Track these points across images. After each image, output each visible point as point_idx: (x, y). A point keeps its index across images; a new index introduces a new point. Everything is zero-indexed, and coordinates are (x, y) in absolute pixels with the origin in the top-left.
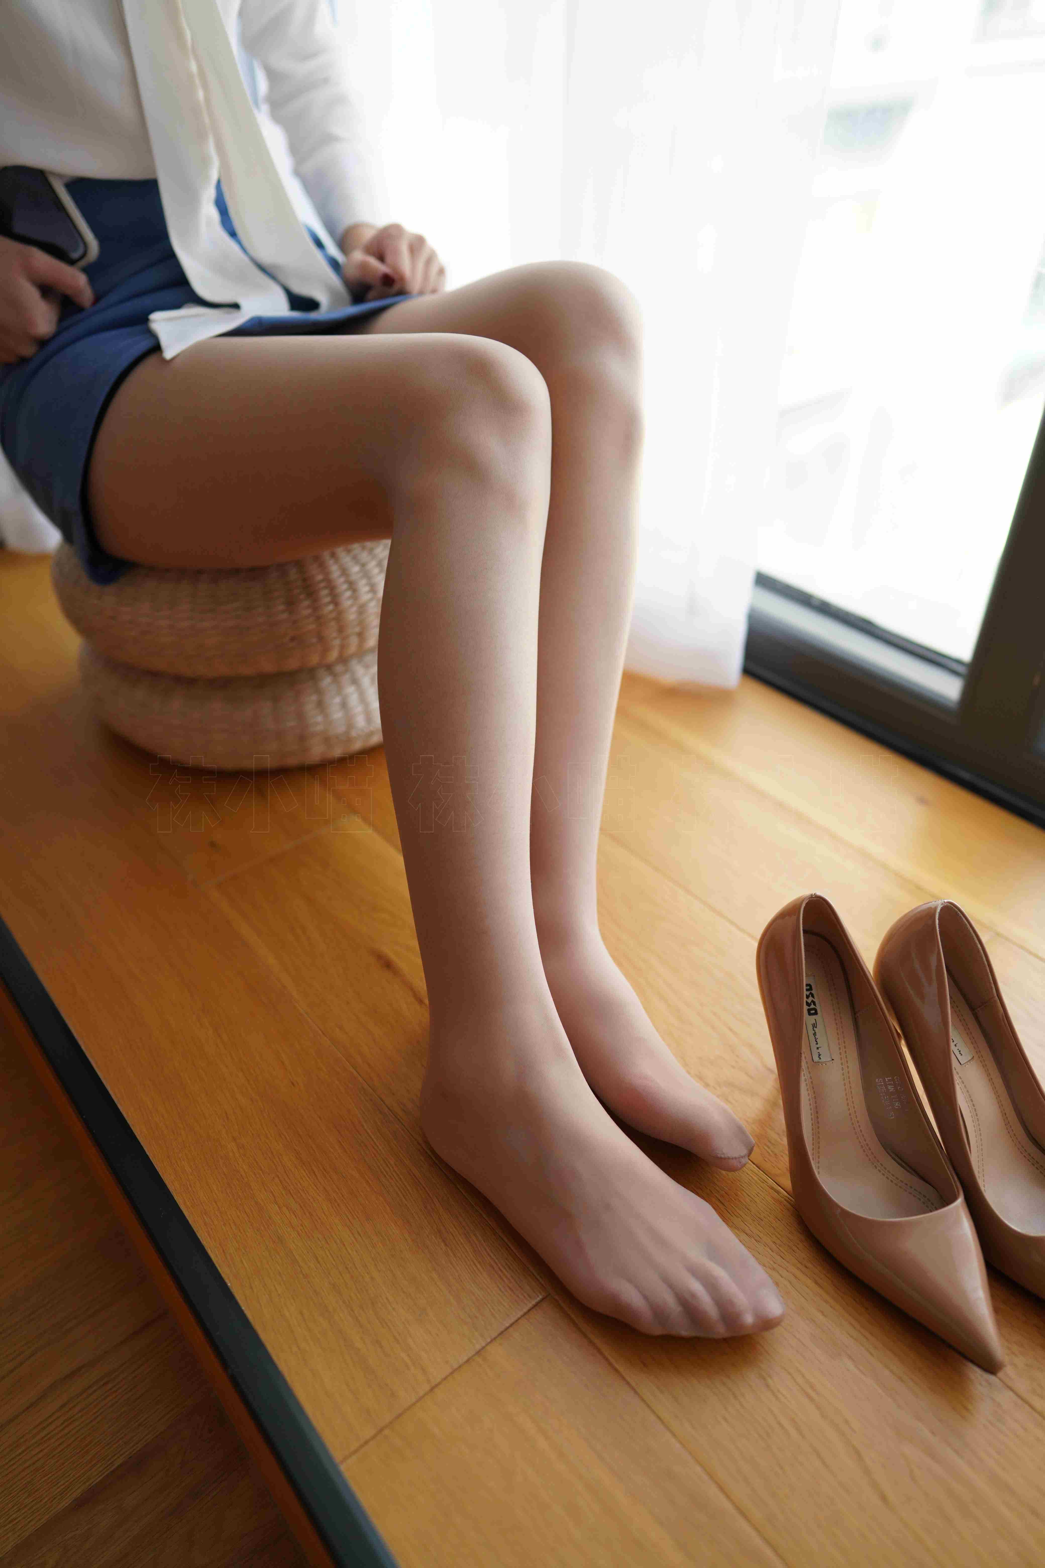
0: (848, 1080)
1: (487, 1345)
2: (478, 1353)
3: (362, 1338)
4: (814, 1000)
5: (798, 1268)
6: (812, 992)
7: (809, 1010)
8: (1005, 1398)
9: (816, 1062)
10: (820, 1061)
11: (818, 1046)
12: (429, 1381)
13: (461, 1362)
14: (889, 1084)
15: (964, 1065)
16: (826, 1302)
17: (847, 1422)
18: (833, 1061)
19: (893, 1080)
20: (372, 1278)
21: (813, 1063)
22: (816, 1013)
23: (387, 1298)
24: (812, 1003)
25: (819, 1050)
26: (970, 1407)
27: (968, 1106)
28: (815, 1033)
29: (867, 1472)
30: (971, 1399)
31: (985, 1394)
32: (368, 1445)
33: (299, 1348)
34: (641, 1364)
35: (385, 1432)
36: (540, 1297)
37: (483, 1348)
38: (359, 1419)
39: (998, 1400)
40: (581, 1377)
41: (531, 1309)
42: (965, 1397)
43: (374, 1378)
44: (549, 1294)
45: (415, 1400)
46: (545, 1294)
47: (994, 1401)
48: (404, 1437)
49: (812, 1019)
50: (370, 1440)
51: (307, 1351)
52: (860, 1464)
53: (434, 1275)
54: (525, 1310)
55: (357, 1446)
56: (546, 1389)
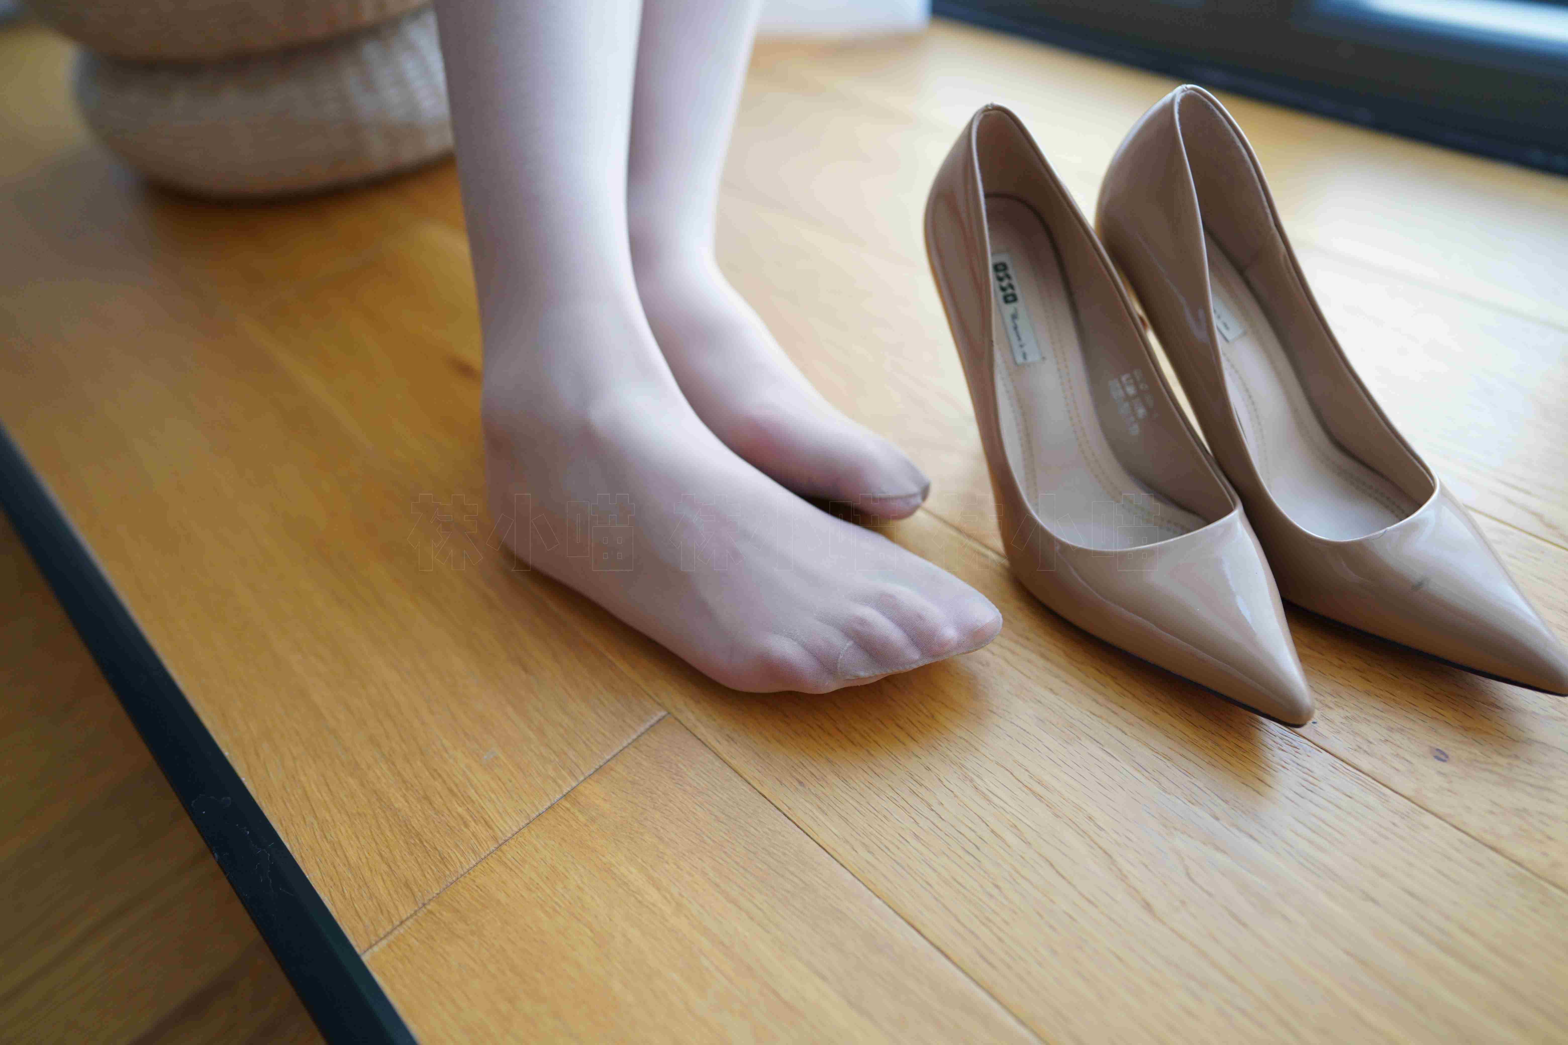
0: (1069, 385)
1: (581, 783)
2: (565, 796)
3: (404, 796)
4: (1010, 282)
5: (1016, 642)
6: (1007, 272)
7: (1005, 297)
8: (1318, 762)
9: (1020, 365)
10: (1026, 362)
11: (1021, 343)
12: (495, 838)
13: (542, 809)
14: (1128, 385)
15: (1233, 342)
16: (1057, 677)
18: (1044, 361)
19: (1133, 377)
20: (423, 723)
21: (1016, 367)
22: (1015, 299)
23: (443, 745)
24: (1007, 288)
25: (1026, 349)
26: (1268, 779)
28: (1016, 325)
29: (1122, 876)
30: (1268, 769)
31: (1289, 761)
32: (405, 926)
33: (316, 817)
34: (796, 784)
35: (429, 907)
36: (656, 719)
37: (573, 789)
38: (395, 896)
39: (1308, 766)
40: (710, 808)
41: (643, 734)
42: (1260, 768)
43: (418, 842)
44: (669, 713)
45: (474, 863)
46: (663, 713)
47: (1300, 768)
48: (456, 911)
49: (1009, 309)
50: (408, 919)
51: (327, 821)
52: (1111, 869)
53: (509, 710)
54: (635, 737)
55: (389, 928)
56: (659, 828)
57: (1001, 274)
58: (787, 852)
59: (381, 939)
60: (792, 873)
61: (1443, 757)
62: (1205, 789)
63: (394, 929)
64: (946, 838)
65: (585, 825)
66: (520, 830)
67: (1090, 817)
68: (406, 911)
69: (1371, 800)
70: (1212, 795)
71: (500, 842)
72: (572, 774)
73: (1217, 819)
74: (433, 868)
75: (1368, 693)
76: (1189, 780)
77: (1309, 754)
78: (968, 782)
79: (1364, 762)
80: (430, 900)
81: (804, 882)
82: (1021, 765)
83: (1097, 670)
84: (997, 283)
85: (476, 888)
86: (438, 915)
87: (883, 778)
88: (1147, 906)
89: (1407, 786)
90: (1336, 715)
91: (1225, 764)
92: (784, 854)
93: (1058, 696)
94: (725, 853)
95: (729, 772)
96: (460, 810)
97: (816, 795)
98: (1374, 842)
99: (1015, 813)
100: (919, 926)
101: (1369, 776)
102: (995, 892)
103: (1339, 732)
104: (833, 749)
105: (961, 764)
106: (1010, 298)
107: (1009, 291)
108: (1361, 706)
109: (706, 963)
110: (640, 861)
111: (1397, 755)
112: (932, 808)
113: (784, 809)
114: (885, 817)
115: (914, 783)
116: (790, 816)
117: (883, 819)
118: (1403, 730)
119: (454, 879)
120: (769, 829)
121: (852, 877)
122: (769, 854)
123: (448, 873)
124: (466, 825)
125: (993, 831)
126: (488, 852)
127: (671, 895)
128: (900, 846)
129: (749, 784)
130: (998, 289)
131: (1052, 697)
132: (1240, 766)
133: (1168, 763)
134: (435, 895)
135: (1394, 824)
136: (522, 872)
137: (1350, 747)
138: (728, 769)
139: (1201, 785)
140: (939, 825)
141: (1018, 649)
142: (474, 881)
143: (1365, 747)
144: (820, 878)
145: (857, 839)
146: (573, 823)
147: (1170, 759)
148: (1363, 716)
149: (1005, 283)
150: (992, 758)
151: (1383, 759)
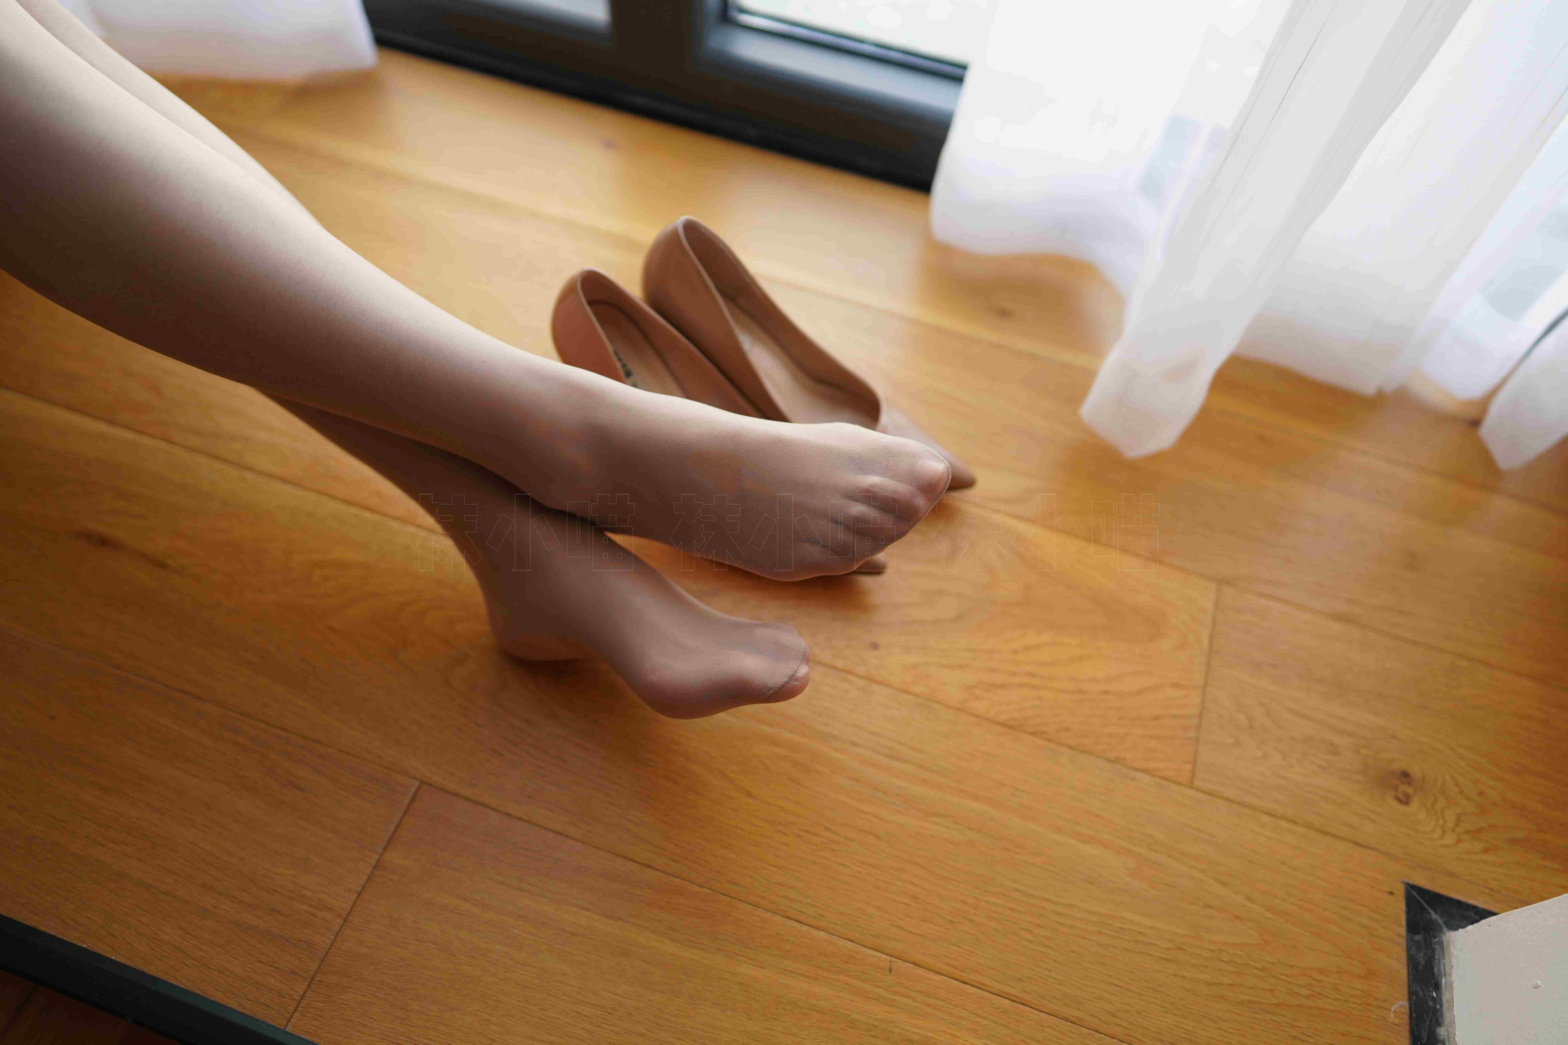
1: (382, 854)
2: (375, 868)
3: (256, 916)
12: (339, 916)
13: (363, 882)
20: (241, 859)
23: (265, 869)
32: (306, 998)
33: (193, 958)
35: (316, 979)
37: (378, 860)
40: (477, 835)
43: (284, 941)
45: (333, 937)
48: (338, 973)
50: (305, 993)
51: (204, 957)
53: (303, 824)
55: (295, 1004)
56: (450, 863)
58: (537, 845)
59: (293, 1013)
60: (545, 857)
63: (299, 1003)
65: (400, 881)
66: (354, 903)
68: (301, 989)
69: (845, 686)
71: (345, 916)
72: (372, 851)
74: (305, 953)
80: (315, 974)
81: (554, 859)
85: (343, 953)
86: (326, 981)
89: (861, 671)
92: (536, 847)
94: (499, 860)
96: (303, 907)
100: (631, 857)
101: (843, 671)
103: (824, 650)
109: (515, 932)
110: (446, 888)
111: (855, 654)
113: (526, 819)
118: (854, 637)
119: (324, 954)
122: (527, 850)
123: (317, 952)
124: (315, 916)
126: (340, 927)
127: (476, 900)
134: (316, 970)
135: (858, 697)
136: (371, 929)
142: (340, 950)
143: (838, 654)
144: (563, 852)
146: (390, 884)
148: (834, 634)
151: (847, 659)
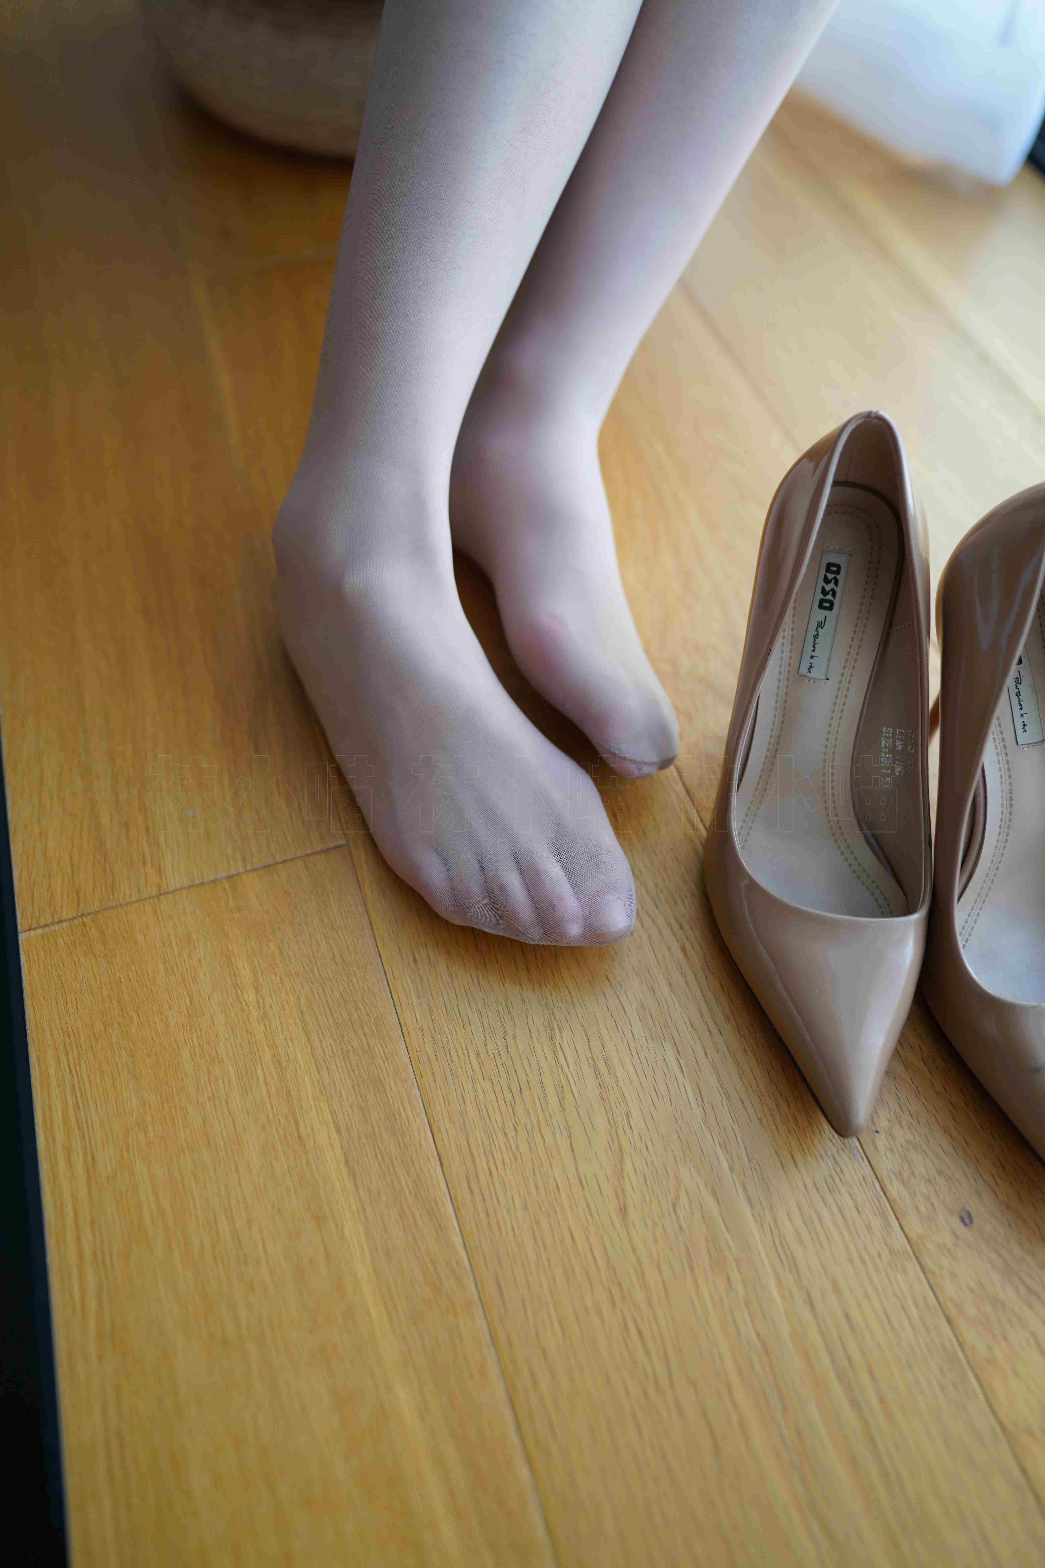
0: (839, 714)
1: (247, 872)
2: (230, 877)
3: (111, 816)
4: (835, 588)
5: (669, 924)
6: (837, 576)
7: (822, 601)
9: (801, 675)
10: (809, 675)
11: (814, 654)
12: (159, 886)
13: (206, 880)
14: (902, 740)
15: (1022, 747)
16: (683, 975)
17: (628, 1114)
18: (827, 681)
19: (906, 734)
21: (798, 675)
22: (830, 608)
24: (831, 593)
25: (814, 661)
27: (1002, 804)
28: (818, 635)
29: (620, 1175)
30: (806, 1151)
31: (829, 1153)
32: (60, 925)
33: (40, 801)
34: (411, 960)
35: (85, 919)
36: (334, 844)
37: (238, 874)
38: (65, 896)
39: (842, 1164)
40: (333, 945)
41: (317, 853)
42: (800, 1147)
43: (103, 859)
44: (347, 844)
45: (134, 899)
46: (342, 842)
47: (835, 1164)
48: (102, 933)
49: (820, 614)
50: (66, 920)
51: (47, 808)
52: (615, 1165)
53: (226, 779)
54: (309, 852)
55: (50, 921)
56: (285, 942)
57: (830, 576)
58: (371, 1014)
59: (41, 927)
60: (364, 1034)
61: (967, 1221)
62: (740, 1141)
63: (53, 924)
64: (501, 1068)
65: (232, 912)
66: (182, 889)
67: (627, 1113)
68: (67, 914)
69: (876, 1223)
70: (742, 1147)
71: (162, 891)
72: (244, 860)
73: (732, 1170)
74: (103, 888)
75: (946, 1130)
76: (732, 1124)
77: (851, 1156)
78: (548, 1030)
79: (895, 1189)
80: (89, 914)
81: (369, 1046)
82: (601, 1038)
83: (721, 985)
84: (821, 583)
85: (125, 921)
86: (88, 928)
87: (482, 991)
88: (623, 1212)
89: (916, 1228)
90: (902, 1135)
91: (773, 1127)
92: (368, 1015)
93: (671, 993)
94: (323, 989)
95: (365, 922)
96: (146, 848)
97: (421, 977)
98: (851, 1261)
99: (570, 1077)
100: (435, 1130)
101: (889, 1202)
102: (511, 1133)
103: (892, 1150)
104: (458, 944)
105: (552, 1010)
106: (826, 605)
107: (829, 597)
108: (930, 1138)
109: (259, 1071)
110: (256, 962)
111: (928, 1199)
112: (506, 1037)
113: (390, 976)
114: (464, 1025)
115: (505, 1008)
116: (391, 986)
117: (461, 1026)
118: (951, 1179)
119: (114, 905)
120: (368, 988)
121: (408, 1060)
122: (357, 1009)
123: (111, 897)
125: (542, 1083)
126: (148, 895)
127: (264, 1002)
128: (462, 1057)
129: (375, 940)
130: (819, 590)
131: (666, 989)
132: (784, 1135)
133: (725, 1101)
134: (94, 911)
135: (879, 1255)
136: (165, 926)
137: (892, 1168)
138: (366, 919)
139: (739, 1135)
140: (502, 1054)
141: (667, 932)
142: (127, 915)
143: (905, 1176)
144: (383, 1050)
145: (430, 1032)
146: (223, 903)
147: (728, 1098)
148: (925, 1147)
149: (828, 588)
150: (581, 1019)
151: (913, 1194)
